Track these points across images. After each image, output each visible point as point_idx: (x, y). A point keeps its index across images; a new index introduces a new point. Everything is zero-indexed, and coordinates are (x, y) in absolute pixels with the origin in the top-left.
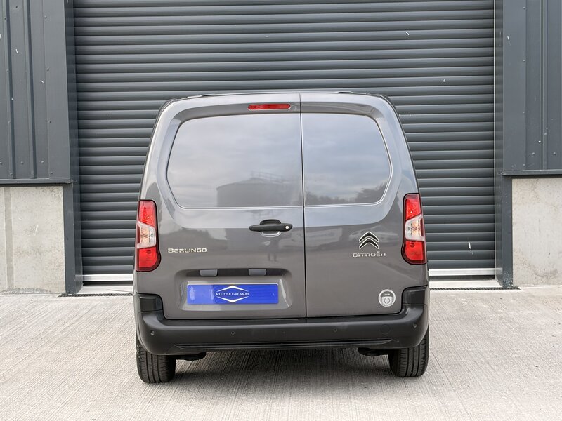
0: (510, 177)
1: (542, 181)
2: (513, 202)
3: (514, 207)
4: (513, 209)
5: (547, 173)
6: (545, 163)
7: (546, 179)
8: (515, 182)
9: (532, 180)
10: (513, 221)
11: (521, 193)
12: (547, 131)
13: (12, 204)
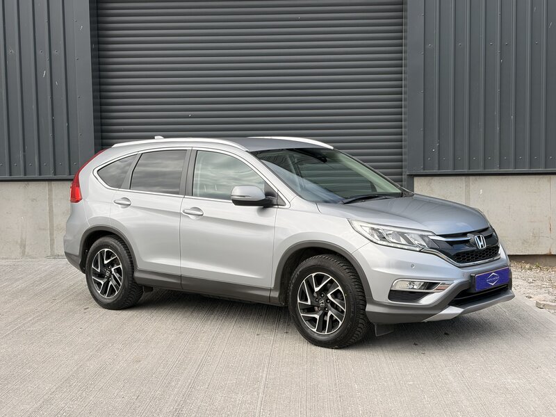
0: (412, 176)
1: (435, 179)
5: (439, 173)
6: (437, 166)
7: (438, 178)
8: (416, 179)
11: (420, 186)
12: (439, 142)
13: (54, 194)
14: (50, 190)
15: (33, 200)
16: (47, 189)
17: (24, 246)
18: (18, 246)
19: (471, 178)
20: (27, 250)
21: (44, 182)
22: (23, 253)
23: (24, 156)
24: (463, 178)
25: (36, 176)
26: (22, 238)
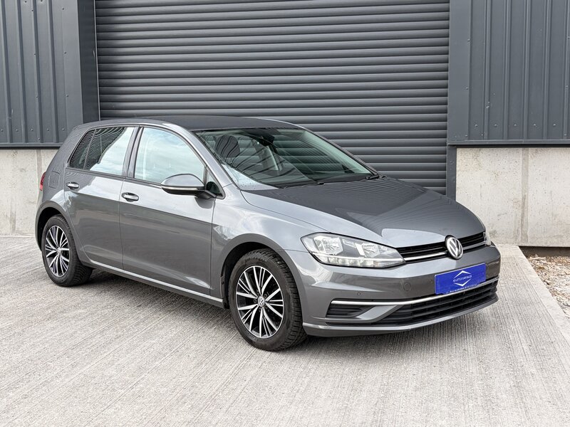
0: (455, 147)
1: (484, 151)
2: (458, 169)
3: (458, 173)
4: (457, 175)
5: (487, 143)
6: (486, 134)
7: (488, 149)
8: (459, 151)
9: (476, 149)
10: (457, 186)
11: (464, 161)
12: (489, 105)
13: (43, 164)
14: (39, 160)
15: (22, 170)
16: (36, 158)
17: (14, 221)
18: (8, 221)
19: (531, 150)
20: (16, 226)
21: (33, 151)
22: (14, 228)
23: (10, 121)
24: (520, 150)
25: (23, 144)
26: (11, 213)
